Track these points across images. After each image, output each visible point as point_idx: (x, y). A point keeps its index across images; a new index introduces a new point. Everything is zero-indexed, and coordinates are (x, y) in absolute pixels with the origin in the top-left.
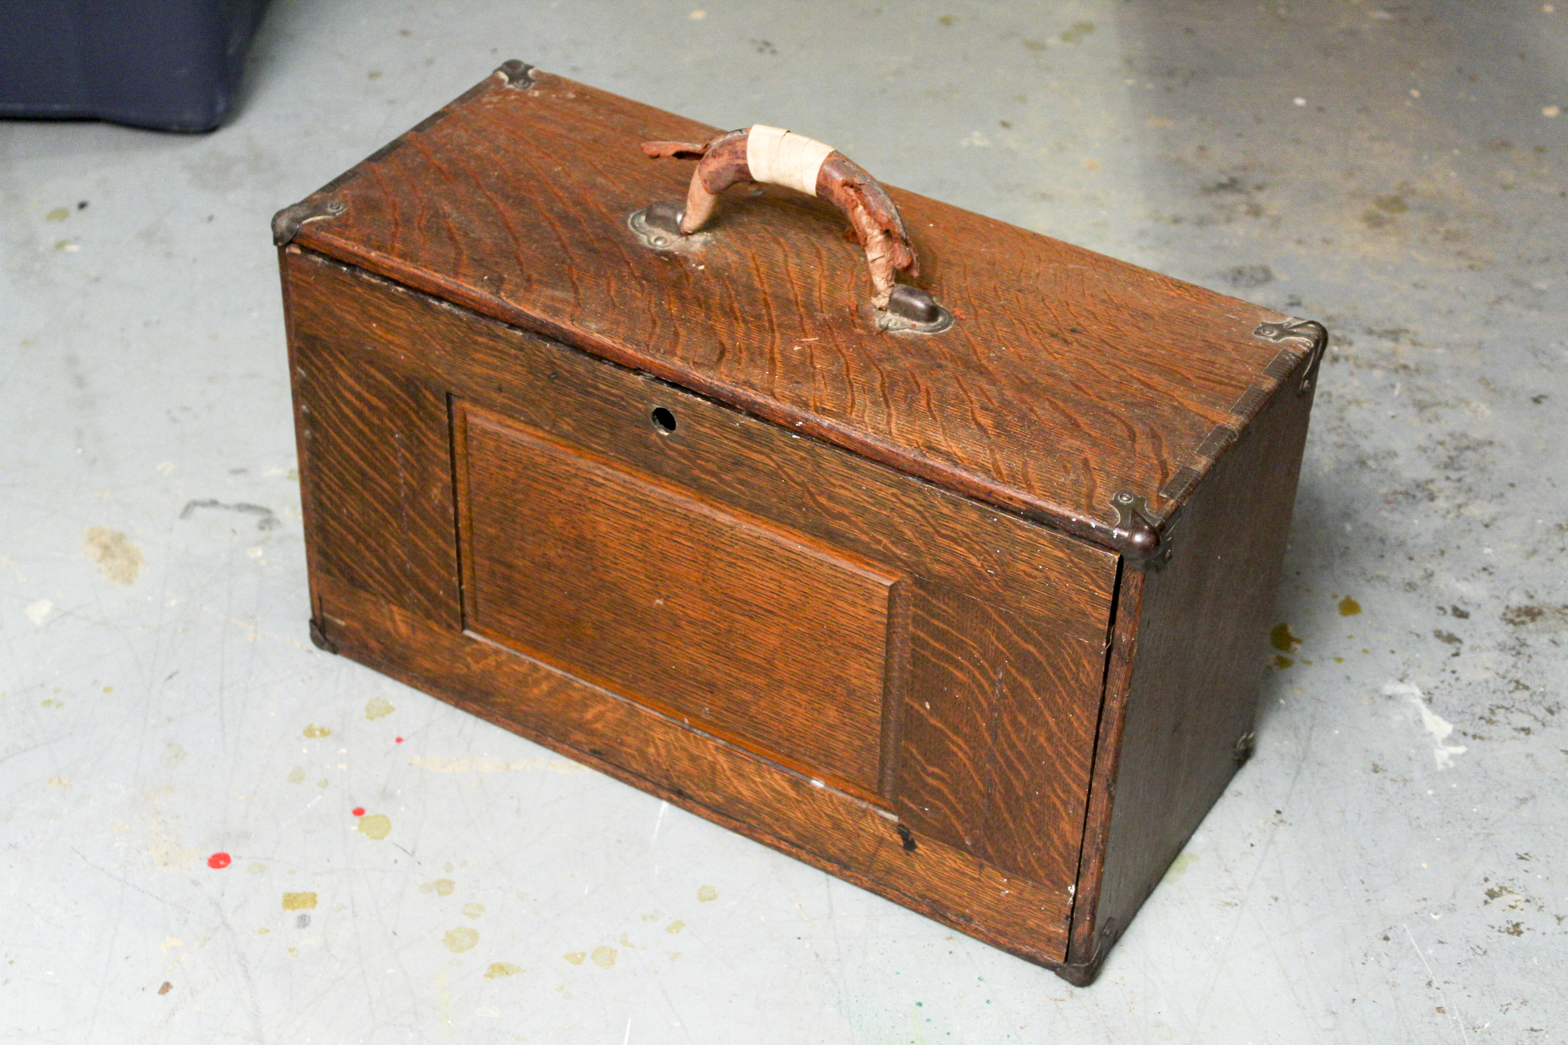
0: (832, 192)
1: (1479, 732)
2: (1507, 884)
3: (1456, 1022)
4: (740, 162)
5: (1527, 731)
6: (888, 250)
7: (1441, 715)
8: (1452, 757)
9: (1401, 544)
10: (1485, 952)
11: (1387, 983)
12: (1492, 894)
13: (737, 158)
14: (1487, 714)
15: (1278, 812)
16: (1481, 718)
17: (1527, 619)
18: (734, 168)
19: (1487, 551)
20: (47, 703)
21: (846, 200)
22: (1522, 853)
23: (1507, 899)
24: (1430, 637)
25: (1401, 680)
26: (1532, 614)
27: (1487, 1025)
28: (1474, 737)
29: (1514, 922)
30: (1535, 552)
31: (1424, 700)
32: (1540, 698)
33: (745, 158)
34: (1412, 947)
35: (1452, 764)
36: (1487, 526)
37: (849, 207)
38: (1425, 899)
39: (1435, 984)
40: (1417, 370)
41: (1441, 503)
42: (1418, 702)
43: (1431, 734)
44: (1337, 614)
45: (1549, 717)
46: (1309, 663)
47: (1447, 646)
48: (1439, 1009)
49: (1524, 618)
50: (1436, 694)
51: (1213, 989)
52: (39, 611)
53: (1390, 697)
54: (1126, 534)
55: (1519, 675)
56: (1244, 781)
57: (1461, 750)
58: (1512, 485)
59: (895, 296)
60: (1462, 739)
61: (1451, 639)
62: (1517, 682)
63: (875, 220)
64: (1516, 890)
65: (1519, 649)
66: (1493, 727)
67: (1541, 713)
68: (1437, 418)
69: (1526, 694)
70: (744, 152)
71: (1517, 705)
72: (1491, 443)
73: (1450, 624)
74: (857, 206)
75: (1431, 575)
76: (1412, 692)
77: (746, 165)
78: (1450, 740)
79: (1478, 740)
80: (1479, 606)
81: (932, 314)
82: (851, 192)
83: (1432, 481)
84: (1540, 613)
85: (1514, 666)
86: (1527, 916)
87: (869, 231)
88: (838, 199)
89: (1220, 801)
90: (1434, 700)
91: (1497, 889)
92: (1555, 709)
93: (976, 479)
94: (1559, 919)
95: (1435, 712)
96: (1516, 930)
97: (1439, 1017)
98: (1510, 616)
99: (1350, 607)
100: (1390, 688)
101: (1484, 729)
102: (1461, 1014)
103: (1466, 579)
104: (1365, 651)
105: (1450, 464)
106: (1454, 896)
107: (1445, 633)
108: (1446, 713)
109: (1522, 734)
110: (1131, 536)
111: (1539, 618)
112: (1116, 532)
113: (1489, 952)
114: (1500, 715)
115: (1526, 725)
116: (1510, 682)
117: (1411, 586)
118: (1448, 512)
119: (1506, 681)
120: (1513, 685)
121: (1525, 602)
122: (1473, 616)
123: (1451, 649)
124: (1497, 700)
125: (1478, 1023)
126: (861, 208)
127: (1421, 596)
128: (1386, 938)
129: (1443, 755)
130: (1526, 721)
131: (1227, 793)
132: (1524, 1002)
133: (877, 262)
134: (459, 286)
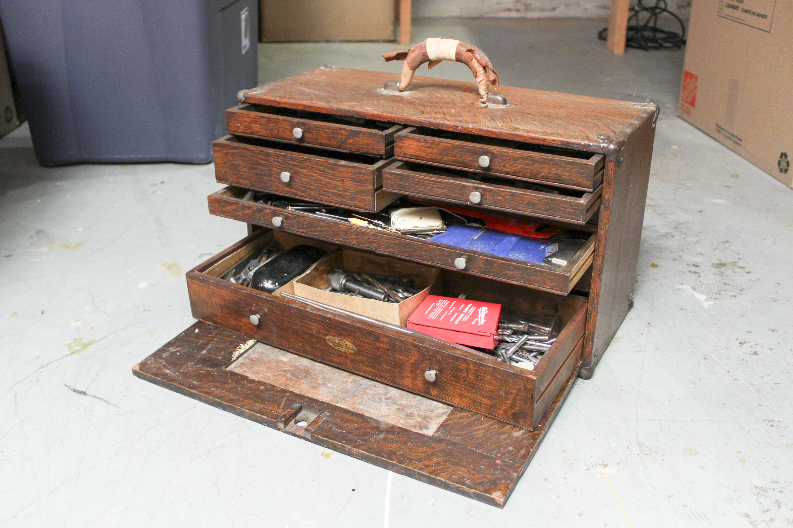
0: (462, 55)
1: (717, 297)
2: (747, 340)
3: (744, 383)
4: (424, 51)
5: (735, 296)
6: (485, 77)
7: (700, 293)
8: (709, 305)
9: (667, 249)
10: (746, 361)
11: (711, 372)
12: (741, 343)
13: (423, 50)
14: (717, 292)
15: (649, 323)
16: (716, 293)
17: (722, 266)
18: (421, 54)
19: (698, 249)
20: (146, 310)
21: (468, 57)
22: (748, 331)
23: (747, 345)
24: (688, 272)
25: (681, 284)
26: (723, 265)
27: (757, 383)
28: (716, 299)
29: (754, 351)
30: (716, 249)
31: (693, 290)
32: (735, 287)
33: (426, 49)
34: (717, 361)
35: (710, 307)
36: (696, 243)
37: (469, 60)
38: (716, 346)
39: (731, 372)
40: (655, 206)
41: (676, 237)
42: (690, 289)
43: (699, 299)
44: (650, 268)
45: (741, 292)
46: (645, 281)
47: (694, 275)
48: (735, 379)
49: (720, 266)
50: (696, 288)
51: (641, 378)
52: (143, 285)
53: (679, 289)
54: (606, 145)
55: (725, 281)
56: (632, 314)
57: (712, 303)
58: (701, 232)
59: (489, 96)
60: (711, 300)
61: (695, 273)
62: (725, 283)
63: (480, 64)
64: (751, 342)
65: (722, 274)
66: (721, 296)
67: (738, 291)
68: (666, 217)
69: (730, 286)
70: (425, 47)
71: (728, 289)
72: (688, 222)
73: (694, 269)
74: (472, 59)
75: (681, 256)
76: (687, 288)
77: (426, 52)
78: (706, 300)
79: (717, 300)
80: (702, 264)
81: (505, 102)
82: (470, 54)
83: (671, 232)
84: (725, 264)
85: (722, 279)
86: (758, 349)
87: (478, 69)
88: (465, 57)
89: (625, 321)
90: (696, 289)
91: (743, 342)
92: (742, 290)
93: (538, 136)
94: (771, 350)
95: (698, 293)
96: (756, 353)
97: (736, 382)
98: (714, 266)
99: (654, 266)
100: (678, 287)
101: (718, 296)
102: (744, 380)
103: (694, 257)
104: (665, 277)
105: (676, 228)
106: (727, 345)
107: (692, 271)
108: (702, 292)
109: (733, 297)
110: (609, 146)
111: (725, 266)
112: (602, 145)
113: (748, 361)
114: (723, 292)
115: (734, 295)
116: (722, 283)
117: (675, 259)
118: (680, 240)
119: (721, 283)
120: (724, 284)
121: (719, 262)
122: (701, 266)
123: (697, 275)
124: (720, 288)
125: (753, 382)
126: (474, 60)
127: (680, 262)
128: (705, 359)
129: (706, 304)
130: (734, 294)
131: (626, 318)
132: (769, 375)
133: (481, 82)
134: (313, 103)
